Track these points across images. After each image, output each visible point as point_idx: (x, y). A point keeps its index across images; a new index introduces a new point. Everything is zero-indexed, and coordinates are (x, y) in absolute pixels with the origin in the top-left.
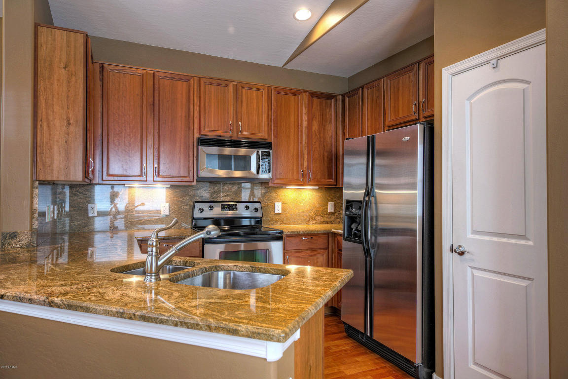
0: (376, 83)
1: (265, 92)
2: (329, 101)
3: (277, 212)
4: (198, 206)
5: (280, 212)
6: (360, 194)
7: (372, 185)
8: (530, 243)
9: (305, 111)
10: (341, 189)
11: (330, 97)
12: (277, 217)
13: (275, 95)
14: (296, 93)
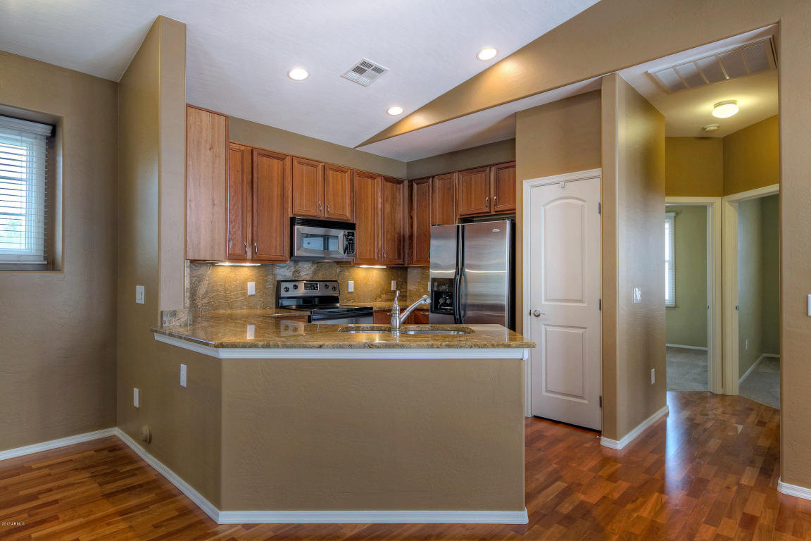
0: (449, 175)
1: (348, 175)
2: (398, 186)
3: (350, 290)
4: (284, 285)
5: (353, 291)
6: (450, 273)
7: (463, 265)
8: (584, 305)
9: (379, 194)
10: (428, 268)
11: (399, 182)
12: (349, 295)
13: (356, 178)
14: (372, 177)
